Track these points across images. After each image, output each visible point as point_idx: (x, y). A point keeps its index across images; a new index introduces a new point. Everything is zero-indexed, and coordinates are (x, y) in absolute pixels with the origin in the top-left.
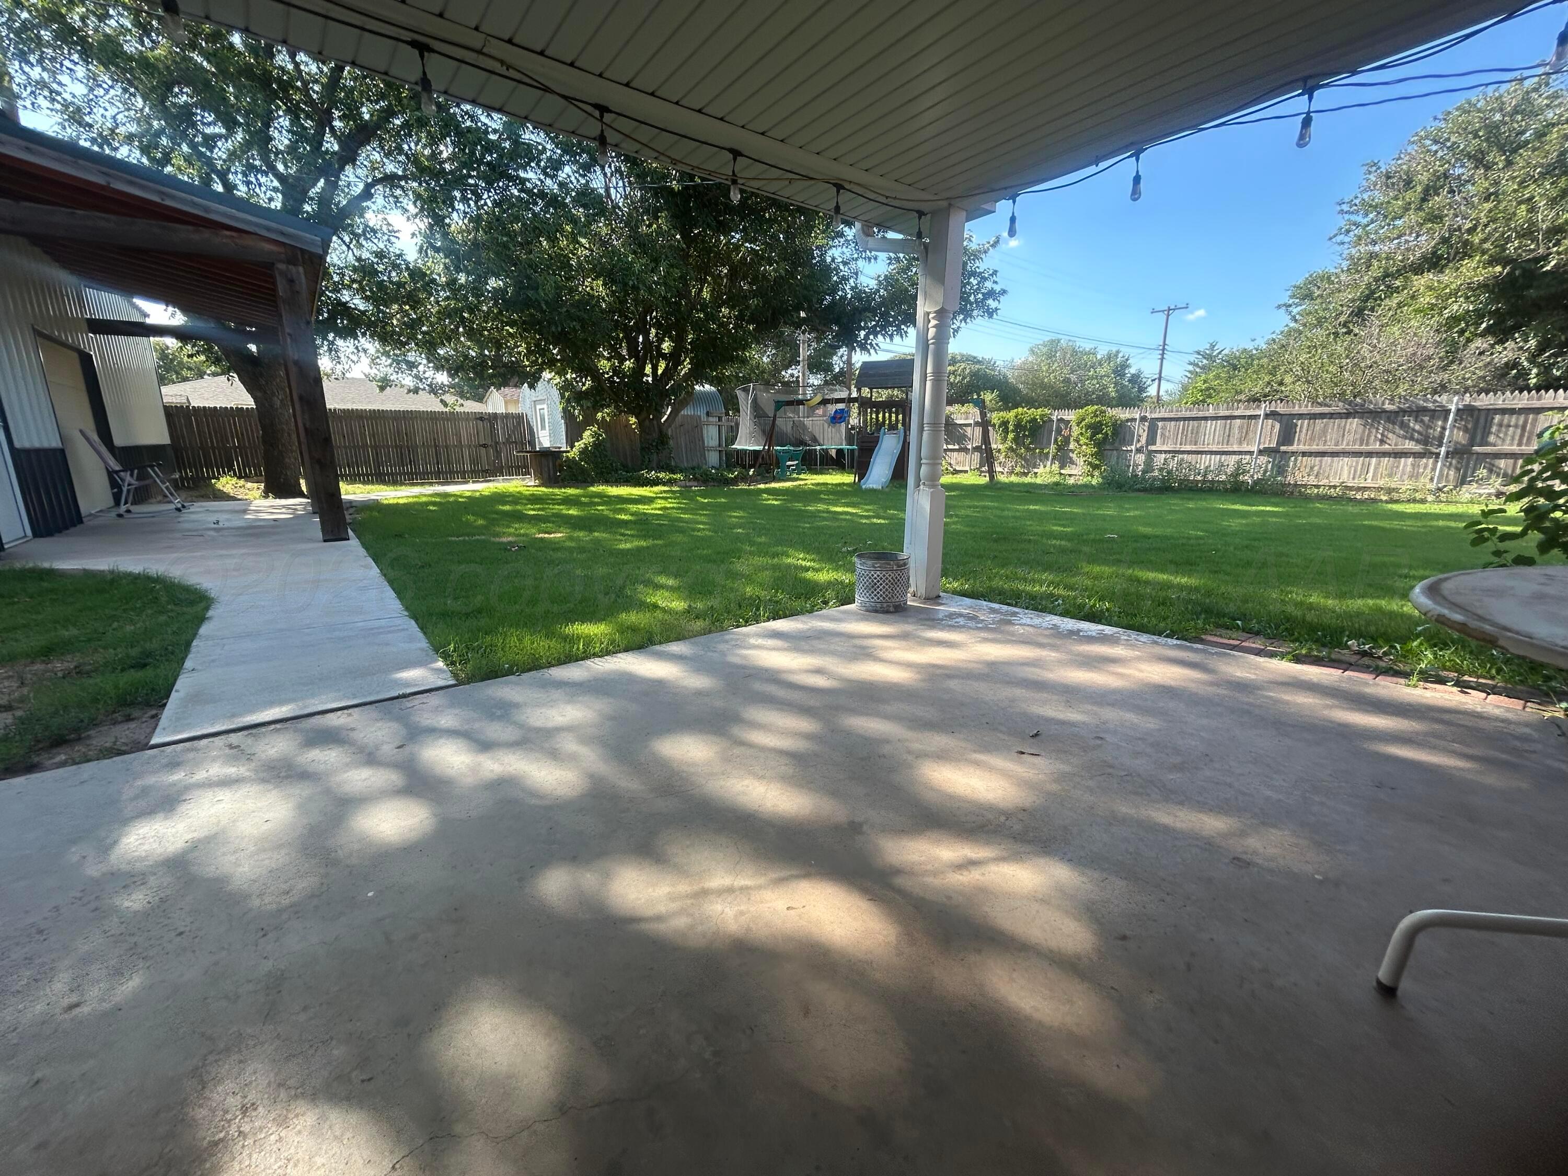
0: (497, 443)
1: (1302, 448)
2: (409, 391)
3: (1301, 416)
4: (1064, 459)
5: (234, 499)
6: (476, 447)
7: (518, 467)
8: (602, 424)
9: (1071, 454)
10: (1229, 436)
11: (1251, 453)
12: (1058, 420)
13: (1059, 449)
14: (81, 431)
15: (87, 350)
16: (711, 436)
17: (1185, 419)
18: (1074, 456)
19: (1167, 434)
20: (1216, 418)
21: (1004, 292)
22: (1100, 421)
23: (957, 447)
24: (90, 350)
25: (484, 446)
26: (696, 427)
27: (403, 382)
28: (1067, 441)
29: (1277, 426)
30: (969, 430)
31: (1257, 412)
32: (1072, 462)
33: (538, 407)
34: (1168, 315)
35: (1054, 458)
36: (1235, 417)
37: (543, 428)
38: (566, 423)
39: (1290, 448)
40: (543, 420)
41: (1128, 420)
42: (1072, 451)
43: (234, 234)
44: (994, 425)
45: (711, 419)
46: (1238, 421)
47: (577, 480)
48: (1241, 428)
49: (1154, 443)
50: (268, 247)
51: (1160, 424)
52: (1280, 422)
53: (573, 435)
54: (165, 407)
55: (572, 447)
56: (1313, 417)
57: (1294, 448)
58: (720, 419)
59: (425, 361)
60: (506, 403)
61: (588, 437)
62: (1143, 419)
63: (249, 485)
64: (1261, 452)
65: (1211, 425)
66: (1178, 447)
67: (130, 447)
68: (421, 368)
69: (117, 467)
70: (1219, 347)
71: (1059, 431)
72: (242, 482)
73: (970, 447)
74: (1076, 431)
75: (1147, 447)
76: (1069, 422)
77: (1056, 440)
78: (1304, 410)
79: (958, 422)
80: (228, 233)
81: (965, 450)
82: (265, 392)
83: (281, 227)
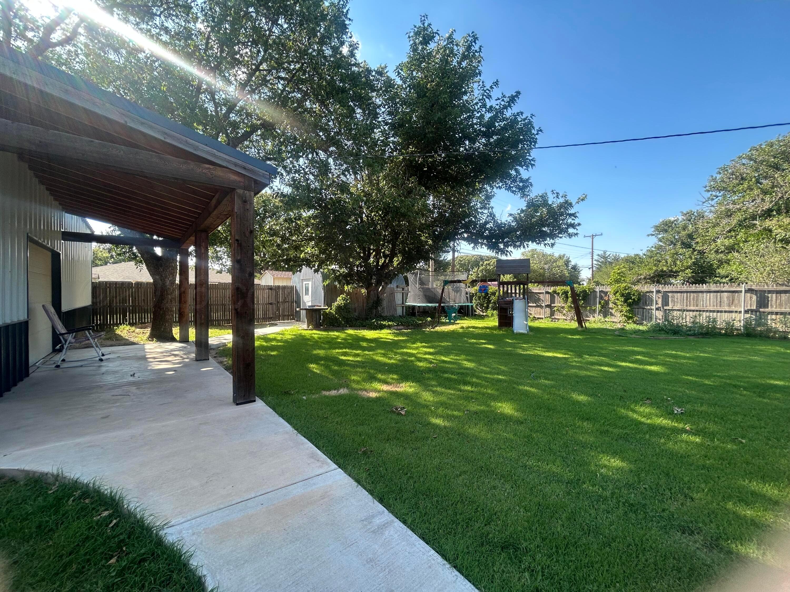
0: (278, 302)
1: (774, 310)
2: (218, 272)
3: (770, 292)
4: (605, 311)
5: (133, 344)
6: (266, 304)
7: (288, 316)
8: (348, 294)
9: (611, 310)
10: (720, 302)
11: (740, 312)
12: (600, 291)
13: (603, 307)
14: (43, 306)
15: (58, 251)
16: (398, 298)
17: (687, 292)
18: (613, 311)
19: (676, 300)
20: (710, 292)
21: (579, 224)
22: (628, 293)
23: (535, 305)
24: (60, 250)
25: (271, 304)
26: (392, 294)
27: (214, 268)
28: (607, 303)
29: (754, 297)
30: (541, 295)
31: (738, 289)
32: (612, 315)
33: (304, 283)
34: (593, 238)
35: (600, 312)
36: (723, 292)
37: (307, 293)
38: (324, 292)
39: (766, 310)
40: (307, 290)
41: (647, 292)
42: (612, 309)
43: (211, 167)
44: (559, 294)
45: (399, 289)
46: (726, 294)
47: (333, 326)
48: (728, 298)
49: (667, 304)
50: (233, 177)
51: (670, 294)
52: (756, 295)
53: (329, 300)
54: (92, 283)
55: (330, 305)
56: (779, 292)
57: (769, 309)
58: (403, 289)
59: (226, 257)
60: (274, 279)
61: (340, 301)
62: (658, 292)
63: (138, 330)
64: (746, 312)
65: (707, 295)
66: (685, 308)
67: (70, 311)
68: (224, 260)
69: (63, 331)
70: (608, 253)
71: (601, 298)
72: (133, 328)
73: (543, 305)
74: (612, 298)
75: (663, 307)
76: (607, 292)
77: (600, 303)
78: (771, 288)
79: (534, 291)
80: (207, 166)
81: (541, 307)
82: (162, 276)
83: (244, 164)
